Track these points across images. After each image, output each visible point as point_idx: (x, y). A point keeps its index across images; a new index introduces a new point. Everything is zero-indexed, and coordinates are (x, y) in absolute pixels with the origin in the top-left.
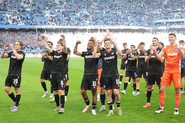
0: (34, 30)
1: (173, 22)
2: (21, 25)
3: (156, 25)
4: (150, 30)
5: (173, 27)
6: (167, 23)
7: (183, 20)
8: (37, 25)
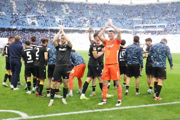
2: (37, 26)
3: (136, 28)
4: (131, 32)
6: (144, 27)
7: (156, 25)
8: (50, 26)
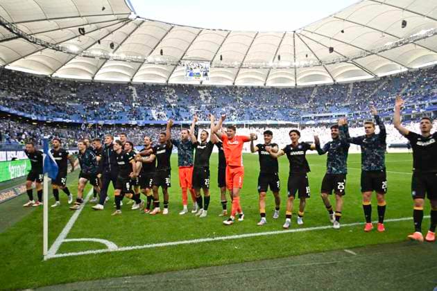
0: (178, 126)
1: (321, 117)
2: (165, 120)
3: (303, 120)
5: (321, 121)
6: (315, 118)
7: (332, 115)
8: (182, 120)
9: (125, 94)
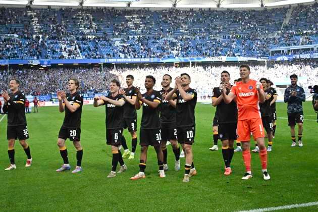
0: (98, 66)
2: (80, 58)
3: (272, 54)
4: (264, 62)
5: (297, 56)
6: (289, 51)
7: (313, 47)
8: (103, 58)
9: (22, 22)
